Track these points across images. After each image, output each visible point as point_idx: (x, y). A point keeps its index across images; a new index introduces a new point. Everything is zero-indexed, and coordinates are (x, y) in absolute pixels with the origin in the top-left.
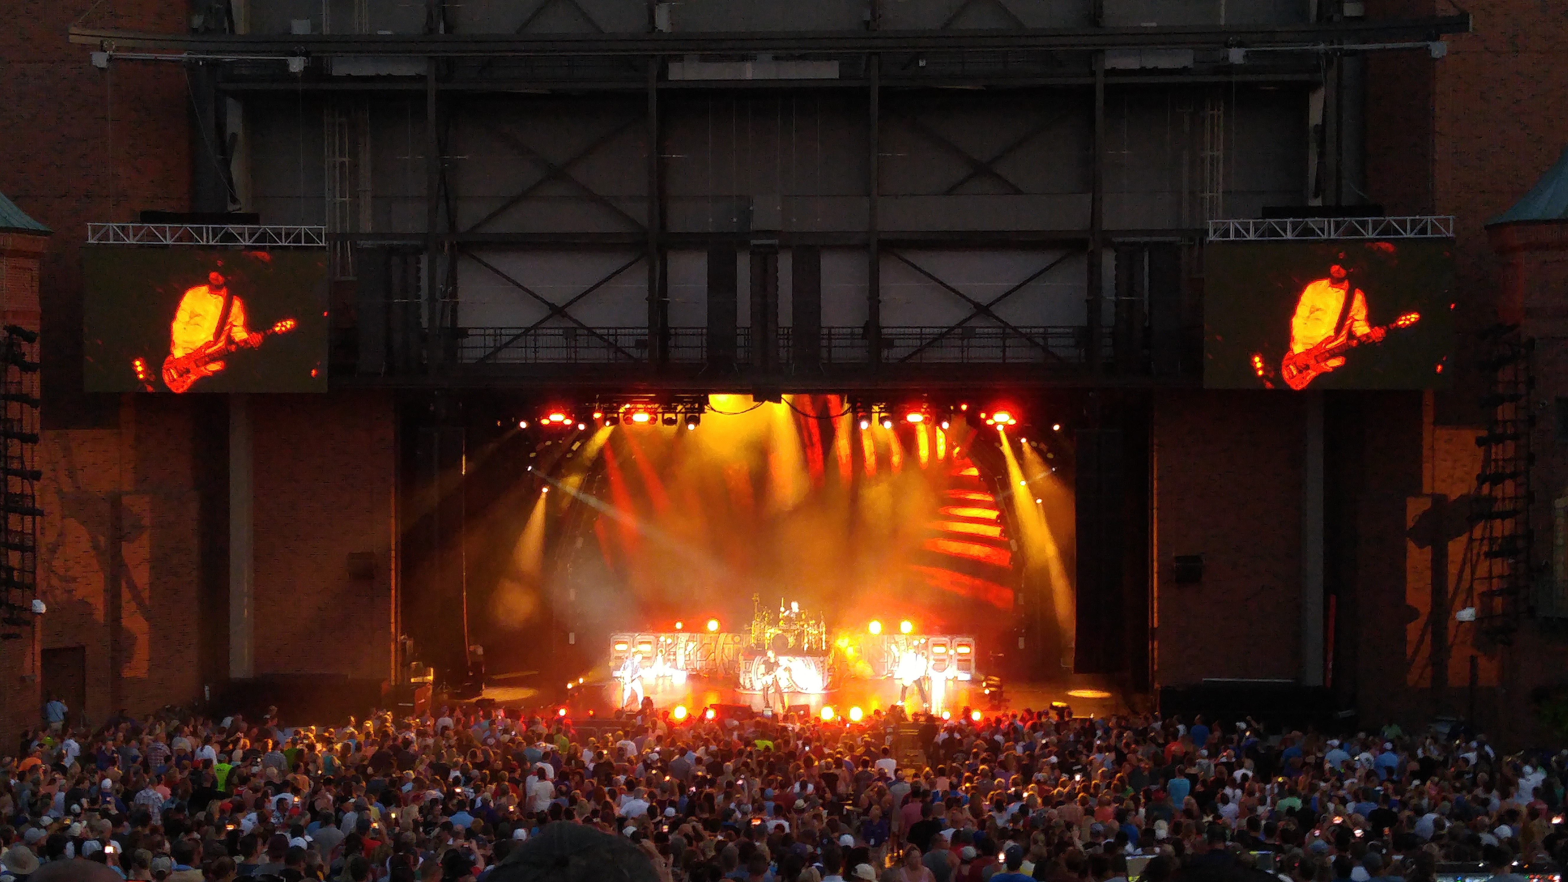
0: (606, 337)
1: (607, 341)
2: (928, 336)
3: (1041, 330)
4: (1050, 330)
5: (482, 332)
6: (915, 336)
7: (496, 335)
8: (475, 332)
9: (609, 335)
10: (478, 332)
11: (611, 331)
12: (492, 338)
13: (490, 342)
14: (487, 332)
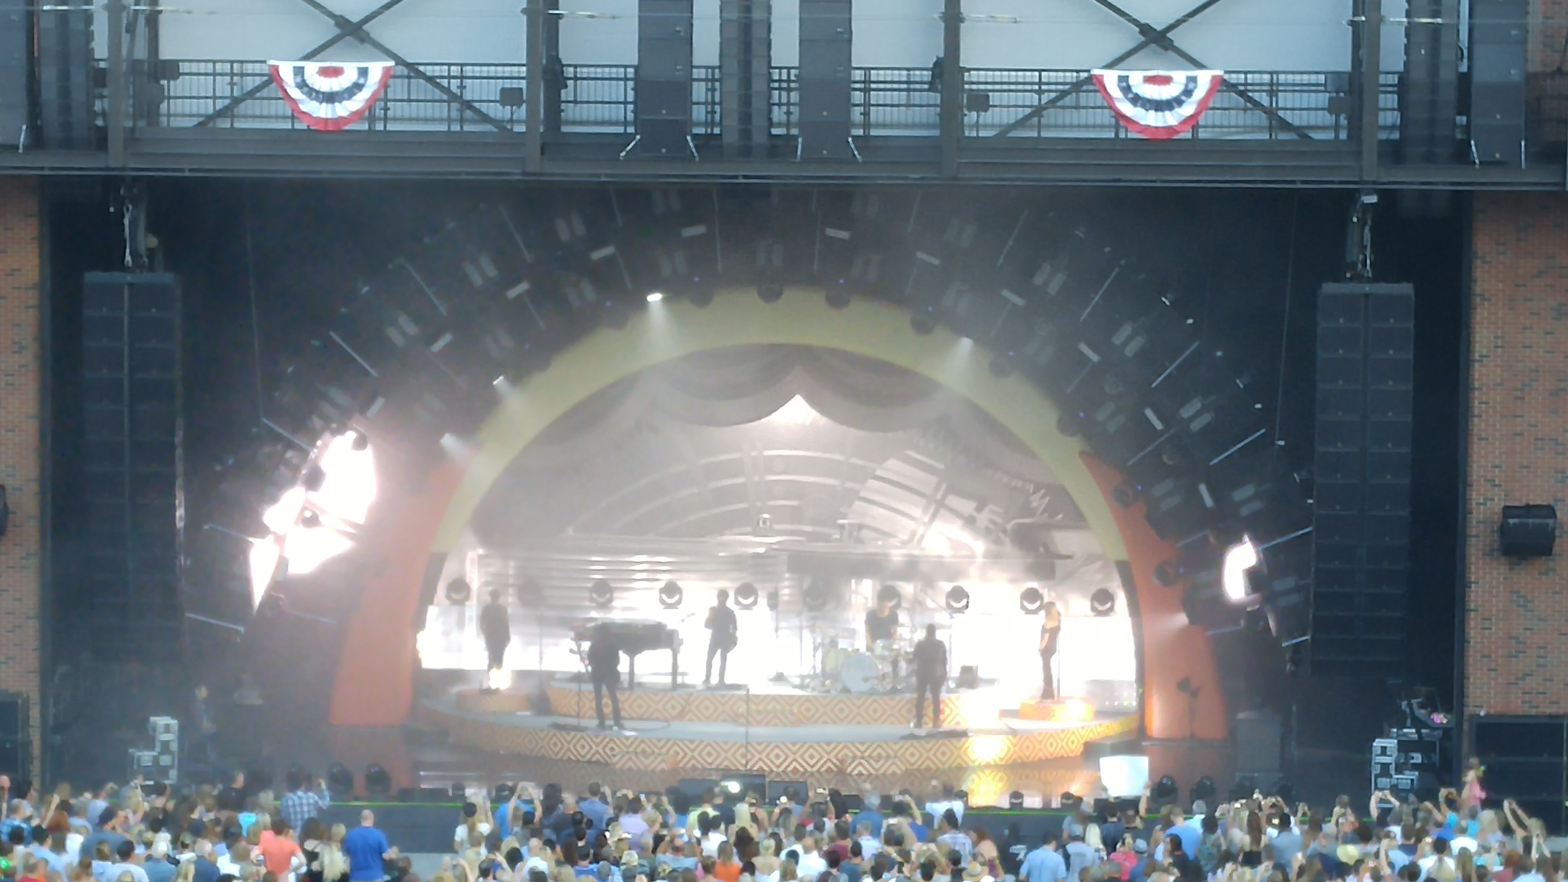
0: (445, 82)
1: (447, 90)
2: (1053, 87)
3: (1266, 78)
4: (1282, 77)
5: (210, 67)
6: (1028, 87)
7: (232, 74)
8: (194, 67)
9: (450, 77)
10: (202, 67)
11: (455, 70)
12: (228, 79)
13: (223, 87)
14: (219, 66)
